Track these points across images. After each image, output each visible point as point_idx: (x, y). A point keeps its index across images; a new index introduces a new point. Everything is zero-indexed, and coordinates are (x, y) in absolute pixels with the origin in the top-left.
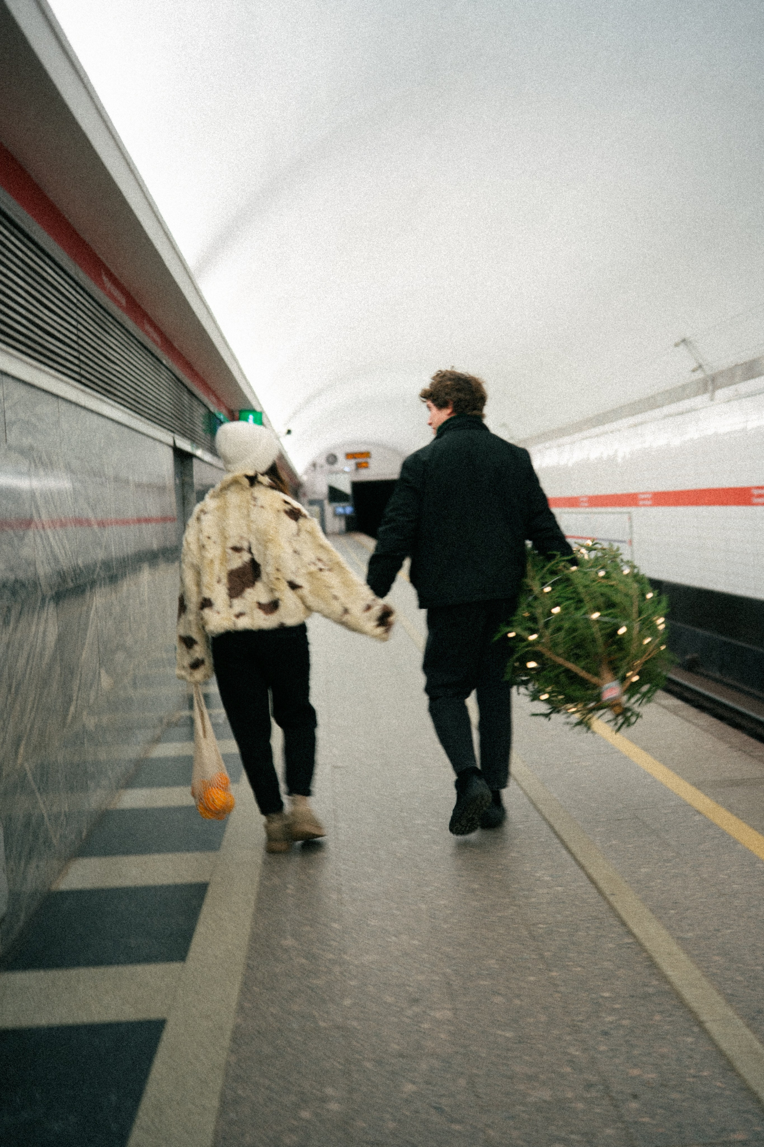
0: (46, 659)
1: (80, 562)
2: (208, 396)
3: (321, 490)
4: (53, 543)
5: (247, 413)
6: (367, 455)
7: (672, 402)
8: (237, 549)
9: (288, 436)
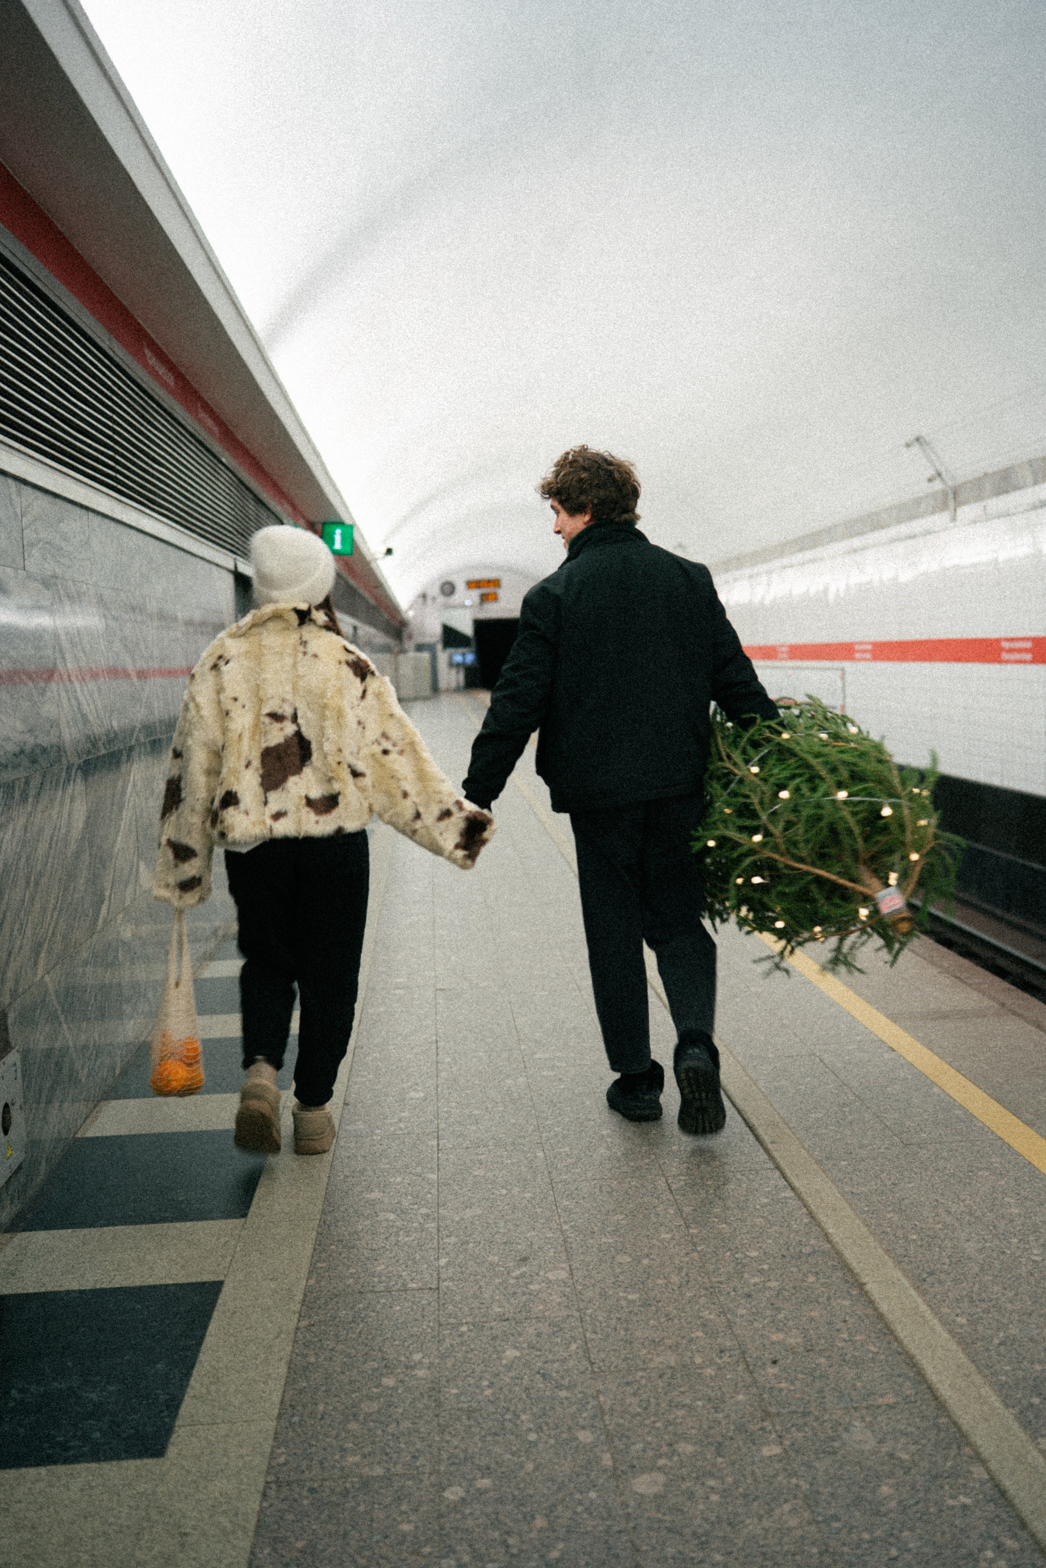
0: (73, 847)
1: (115, 724)
2: (281, 504)
3: (433, 630)
4: (81, 698)
5: (334, 526)
6: (495, 583)
7: (899, 521)
8: (276, 717)
9: (389, 557)
